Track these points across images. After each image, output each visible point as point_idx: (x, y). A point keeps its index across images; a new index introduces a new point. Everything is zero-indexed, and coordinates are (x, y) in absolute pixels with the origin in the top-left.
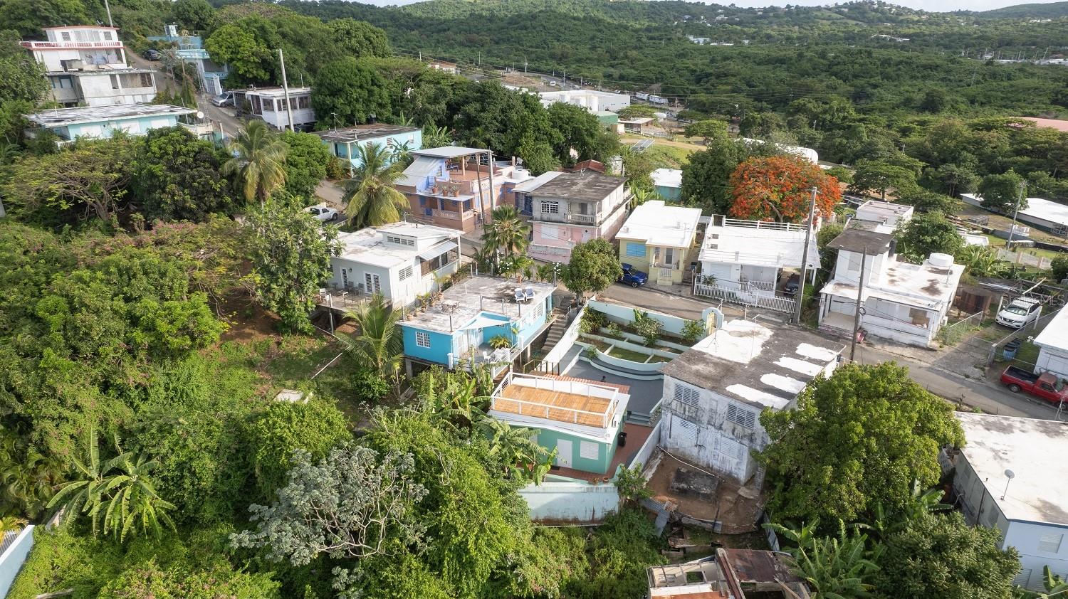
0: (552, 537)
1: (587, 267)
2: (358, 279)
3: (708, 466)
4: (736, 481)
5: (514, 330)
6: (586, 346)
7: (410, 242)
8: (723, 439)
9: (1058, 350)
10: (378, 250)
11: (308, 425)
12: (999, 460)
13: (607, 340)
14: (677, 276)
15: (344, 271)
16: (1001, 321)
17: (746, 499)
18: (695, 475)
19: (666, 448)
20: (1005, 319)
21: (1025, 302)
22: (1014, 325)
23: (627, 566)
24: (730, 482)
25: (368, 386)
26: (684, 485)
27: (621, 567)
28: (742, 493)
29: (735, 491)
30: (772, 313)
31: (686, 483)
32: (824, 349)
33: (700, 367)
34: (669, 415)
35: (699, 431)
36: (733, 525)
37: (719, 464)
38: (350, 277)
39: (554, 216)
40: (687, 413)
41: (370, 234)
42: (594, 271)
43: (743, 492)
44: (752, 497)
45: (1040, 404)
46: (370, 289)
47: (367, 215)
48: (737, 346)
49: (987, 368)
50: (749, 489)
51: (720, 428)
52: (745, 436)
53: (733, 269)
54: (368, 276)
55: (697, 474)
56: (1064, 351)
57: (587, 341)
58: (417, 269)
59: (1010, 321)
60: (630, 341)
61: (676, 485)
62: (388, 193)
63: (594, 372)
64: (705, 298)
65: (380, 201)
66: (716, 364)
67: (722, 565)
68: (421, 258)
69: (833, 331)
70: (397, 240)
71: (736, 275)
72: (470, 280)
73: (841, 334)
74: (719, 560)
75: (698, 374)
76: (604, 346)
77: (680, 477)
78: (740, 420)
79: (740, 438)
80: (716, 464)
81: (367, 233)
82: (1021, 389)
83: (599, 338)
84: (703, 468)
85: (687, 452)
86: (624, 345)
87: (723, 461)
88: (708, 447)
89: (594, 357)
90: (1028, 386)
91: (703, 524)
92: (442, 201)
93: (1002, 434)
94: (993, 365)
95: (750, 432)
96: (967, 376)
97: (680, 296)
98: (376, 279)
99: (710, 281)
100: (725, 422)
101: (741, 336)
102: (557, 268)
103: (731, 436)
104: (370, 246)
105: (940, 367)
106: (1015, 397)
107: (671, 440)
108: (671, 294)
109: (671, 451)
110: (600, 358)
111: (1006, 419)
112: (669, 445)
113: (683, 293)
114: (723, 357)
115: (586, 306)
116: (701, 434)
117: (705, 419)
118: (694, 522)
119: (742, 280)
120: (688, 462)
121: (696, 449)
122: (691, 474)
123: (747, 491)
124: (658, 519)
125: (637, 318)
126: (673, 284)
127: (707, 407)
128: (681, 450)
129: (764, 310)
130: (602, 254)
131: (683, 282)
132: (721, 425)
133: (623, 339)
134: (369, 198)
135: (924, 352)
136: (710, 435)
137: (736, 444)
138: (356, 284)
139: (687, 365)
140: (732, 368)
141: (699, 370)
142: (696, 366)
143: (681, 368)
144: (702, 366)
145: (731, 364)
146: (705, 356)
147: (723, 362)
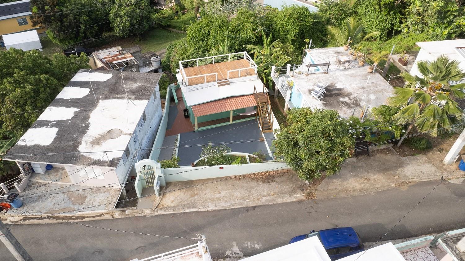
139: (144, 84)
140: (111, 92)
141: (135, 83)
142: (137, 85)
143: (147, 81)
144: (133, 87)
145: (113, 95)
146: (134, 97)
147: (119, 96)
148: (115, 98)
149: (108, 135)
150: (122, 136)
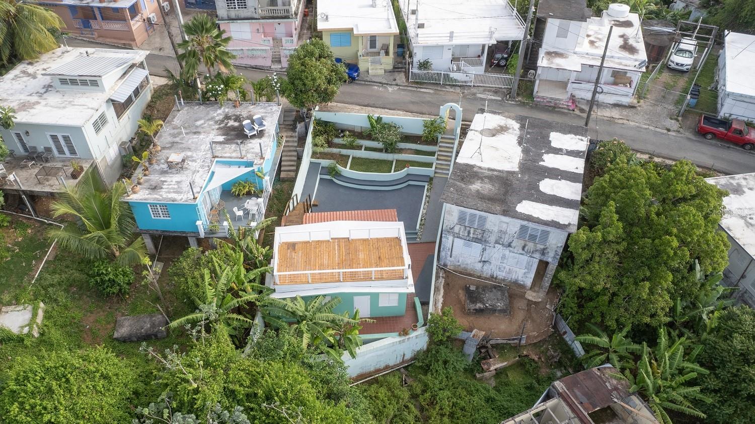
0: (375, 397)
1: (314, 80)
2: (41, 143)
3: (492, 277)
4: (523, 286)
5: (260, 174)
6: (325, 163)
7: (92, 82)
8: (511, 254)
9: (746, 96)
10: (53, 99)
11: (79, 392)
12: (750, 227)
13: (344, 152)
14: (388, 61)
15: (18, 135)
16: (673, 66)
17: (535, 303)
18: (484, 290)
19: (445, 265)
20: (677, 64)
21: (688, 44)
22: (684, 68)
23: (454, 405)
24: (515, 288)
25: (113, 282)
26: (479, 305)
27: (449, 406)
28: (530, 298)
29: (522, 296)
30: (489, 91)
31: (481, 302)
32: (573, 136)
33: (476, 186)
34: (451, 238)
35: (484, 250)
36: (534, 333)
37: (504, 274)
38: (30, 142)
39: (243, 13)
40: (471, 235)
41: (29, 75)
42: (322, 83)
43: (531, 296)
44: (540, 300)
45: (729, 147)
46: (61, 151)
47: (13, 45)
48: (497, 149)
49: (680, 118)
50: (535, 291)
51: (509, 245)
52: (537, 251)
53: (445, 50)
54: (54, 138)
55: (485, 288)
56: (751, 97)
57: (324, 156)
58: (111, 113)
59: (682, 65)
60: (367, 149)
61: (472, 307)
62: (32, 13)
63: (342, 190)
64: (421, 83)
65: (25, 26)
66: (491, 179)
67: (565, 400)
68: (112, 101)
69: (548, 102)
70: (73, 82)
71: (448, 56)
72: (179, 115)
73: (555, 104)
74: (560, 395)
75: (480, 196)
76: (343, 159)
77: (472, 296)
78: (533, 238)
79: (531, 253)
80: (501, 275)
81: (24, 72)
82: (716, 136)
83: (335, 150)
84: (486, 279)
85: (470, 267)
86: (362, 154)
87: (510, 272)
88: (493, 262)
89: (338, 175)
90: (722, 133)
91: (509, 342)
92: (99, 8)
93: (737, 196)
94: (685, 115)
95: (542, 247)
96: (669, 130)
97: (397, 85)
98: (66, 139)
99: (424, 65)
100: (515, 240)
101: (494, 135)
102: (276, 83)
103: (521, 251)
104: (40, 95)
105: (645, 124)
106: (711, 144)
107: (452, 259)
108: (387, 84)
109: (452, 268)
110: (343, 174)
111: (733, 178)
112: (449, 263)
113: (398, 82)
114: (493, 167)
115: (313, 118)
116: (487, 252)
117: (492, 239)
118: (500, 342)
119: (454, 59)
120: (470, 275)
121: (480, 265)
122: (480, 290)
123: (534, 294)
124: (466, 347)
125: (372, 124)
126: (385, 71)
127: (496, 229)
128: (462, 266)
129: (481, 89)
130: (322, 59)
131: (394, 68)
132: (511, 243)
133: (359, 147)
134: (9, 25)
135: (628, 110)
136: (496, 253)
137: (525, 258)
138: (41, 148)
139: (464, 186)
140: (507, 180)
141: (478, 190)
142: (474, 186)
143: (461, 191)
144: (479, 184)
145: (505, 175)
146: (475, 169)
147: (495, 173)
148: (499, 171)
149: (494, 132)
150: (480, 130)
